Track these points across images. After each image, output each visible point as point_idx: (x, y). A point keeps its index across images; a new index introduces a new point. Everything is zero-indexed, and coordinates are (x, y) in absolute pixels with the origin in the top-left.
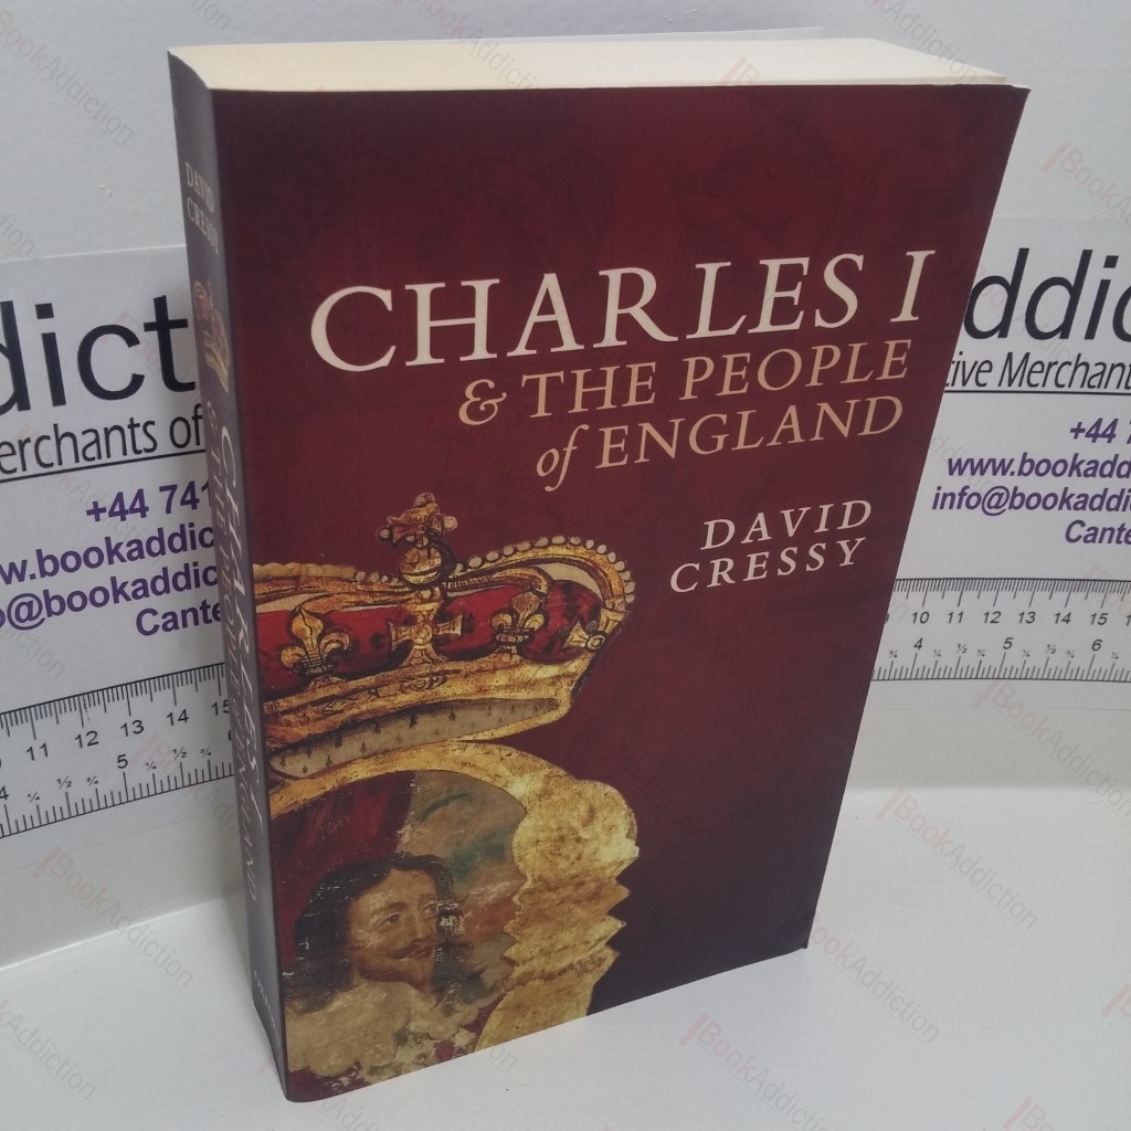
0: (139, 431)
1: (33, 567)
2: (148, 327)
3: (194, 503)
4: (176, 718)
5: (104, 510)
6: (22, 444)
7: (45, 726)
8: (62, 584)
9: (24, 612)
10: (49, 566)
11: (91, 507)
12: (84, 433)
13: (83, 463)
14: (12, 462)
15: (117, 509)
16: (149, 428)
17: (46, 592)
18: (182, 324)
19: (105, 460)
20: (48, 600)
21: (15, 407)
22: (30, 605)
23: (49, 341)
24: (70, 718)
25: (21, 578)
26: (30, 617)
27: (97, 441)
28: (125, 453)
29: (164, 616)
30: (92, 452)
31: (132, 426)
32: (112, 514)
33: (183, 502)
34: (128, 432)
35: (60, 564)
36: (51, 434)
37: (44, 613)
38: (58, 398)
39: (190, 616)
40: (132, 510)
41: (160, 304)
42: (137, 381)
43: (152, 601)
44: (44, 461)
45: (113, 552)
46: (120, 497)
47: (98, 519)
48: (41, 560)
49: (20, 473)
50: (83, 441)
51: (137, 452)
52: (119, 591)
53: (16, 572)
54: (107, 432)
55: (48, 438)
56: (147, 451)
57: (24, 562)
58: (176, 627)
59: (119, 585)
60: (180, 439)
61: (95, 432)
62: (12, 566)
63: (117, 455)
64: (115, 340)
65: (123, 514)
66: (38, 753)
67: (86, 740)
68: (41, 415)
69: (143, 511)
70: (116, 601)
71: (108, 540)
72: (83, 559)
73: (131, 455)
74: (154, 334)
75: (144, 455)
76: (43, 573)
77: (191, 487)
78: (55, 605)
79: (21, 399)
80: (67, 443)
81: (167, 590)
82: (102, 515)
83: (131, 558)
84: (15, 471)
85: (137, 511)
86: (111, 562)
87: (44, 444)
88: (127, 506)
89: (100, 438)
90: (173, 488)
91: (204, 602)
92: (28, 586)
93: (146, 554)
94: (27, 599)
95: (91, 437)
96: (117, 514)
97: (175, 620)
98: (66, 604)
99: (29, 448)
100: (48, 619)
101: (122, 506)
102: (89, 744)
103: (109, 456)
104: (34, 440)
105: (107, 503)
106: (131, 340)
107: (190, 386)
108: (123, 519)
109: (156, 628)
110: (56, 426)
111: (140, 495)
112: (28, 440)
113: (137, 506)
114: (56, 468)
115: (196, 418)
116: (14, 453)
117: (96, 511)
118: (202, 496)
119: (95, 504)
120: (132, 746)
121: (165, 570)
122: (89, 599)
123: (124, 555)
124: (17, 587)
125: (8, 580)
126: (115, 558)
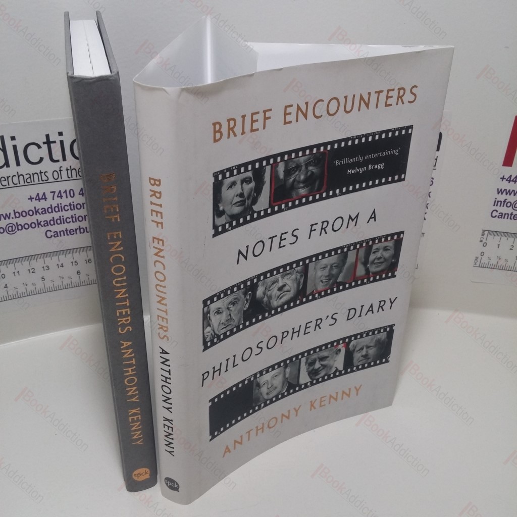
0: (43, 174)
1: (12, 215)
2: (44, 143)
3: (61, 197)
4: (60, 265)
5: (33, 198)
6: (8, 178)
7: (18, 265)
8: (21, 221)
9: (10, 229)
10: (17, 215)
11: (29, 197)
13: (26, 184)
14: (5, 183)
15: (37, 198)
16: (46, 174)
17: (17, 223)
18: (54, 142)
19: (33, 183)
20: (18, 226)
21: (5, 166)
22: (12, 227)
23: (15, 147)
24: (26, 263)
25: (9, 218)
26: (12, 231)
27: (30, 177)
28: (39, 181)
29: (54, 232)
31: (41, 173)
32: (36, 200)
33: (58, 197)
34: (39, 174)
35: (21, 214)
36: (17, 175)
37: (16, 230)
38: (18, 164)
39: (62, 233)
40: (42, 199)
41: (47, 136)
42: (41, 159)
43: (50, 228)
44: (15, 183)
45: (37, 212)
46: (38, 195)
47: (31, 201)
48: (15, 213)
49: (7, 186)
50: (26, 177)
51: (42, 181)
52: (39, 224)
53: (7, 216)
54: (33, 174)
55: (15, 176)
56: (46, 180)
57: (10, 214)
58: (58, 236)
59: (39, 222)
60: (56, 177)
61: (29, 174)
62: (6, 214)
63: (36, 181)
64: (35, 147)
65: (39, 200)
66: (17, 274)
67: (31, 271)
68: (13, 169)
69: (45, 199)
71: (35, 208)
72: (27, 213)
73: (41, 182)
74: (46, 145)
75: (45, 182)
76: (16, 217)
77: (60, 192)
78: (20, 227)
79: (7, 164)
80: (21, 177)
81: (54, 224)
82: (33, 200)
84: (6, 185)
85: (43, 199)
86: (36, 215)
87: (14, 177)
88: (40, 198)
89: (32, 176)
90: (54, 192)
91: (66, 229)
92: (11, 221)
93: (47, 212)
94: (12, 225)
95: (28, 176)
96: (37, 200)
97: (57, 234)
98: (23, 227)
99: (10, 179)
100: (18, 232)
101: (39, 197)
103: (34, 182)
104: (11, 177)
105: (34, 196)
106: (39, 147)
107: (58, 161)
108: (39, 201)
109: (52, 236)
110: (18, 172)
111: (44, 194)
112: (10, 176)
113: (44, 197)
114: (18, 185)
115: (60, 171)
116: (5, 180)
117: (31, 199)
118: (64, 195)
119: (31, 196)
120: (46, 274)
121: (53, 218)
122: (30, 226)
123: (40, 213)
124: (8, 221)
125: (5, 219)
126: (38, 213)
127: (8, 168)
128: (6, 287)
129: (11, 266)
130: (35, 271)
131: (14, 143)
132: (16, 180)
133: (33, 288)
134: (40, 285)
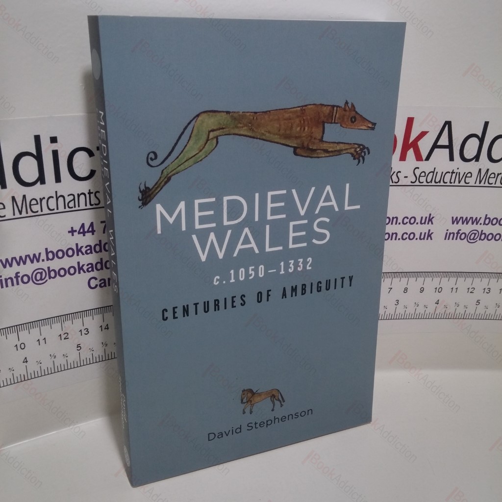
1: (43, 256)
2: (99, 149)
4: (104, 327)
5: (76, 231)
6: (41, 200)
7: (45, 329)
8: (56, 264)
9: (38, 277)
10: (50, 256)
12: (69, 195)
13: (67, 209)
14: (36, 208)
15: (82, 231)
16: (97, 194)
17: (49, 268)
19: (77, 208)
20: (50, 272)
21: (39, 183)
22: (41, 273)
23: (55, 153)
24: (57, 327)
25: (38, 261)
26: (41, 279)
27: (74, 199)
28: (86, 206)
29: (100, 281)
30: (71, 204)
31: (90, 193)
32: (79, 233)
34: (88, 196)
35: (55, 255)
37: (47, 278)
38: (58, 179)
40: (88, 231)
42: (93, 173)
43: (95, 273)
44: (51, 208)
47: (73, 235)
48: (47, 253)
49: (40, 213)
50: (68, 199)
51: (91, 205)
52: (81, 268)
53: (36, 258)
54: (79, 196)
55: (53, 197)
57: (40, 254)
58: (105, 286)
59: (81, 266)
61: (74, 195)
62: (34, 255)
63: (82, 206)
64: (83, 154)
65: (84, 233)
66: (42, 342)
67: (63, 336)
68: (50, 187)
69: (93, 232)
70: (79, 273)
71: (77, 245)
72: (65, 253)
73: (89, 206)
75: (94, 206)
76: (48, 259)
78: (52, 274)
79: (41, 179)
80: (61, 199)
81: (102, 268)
82: (75, 233)
83: (87, 253)
84: (37, 212)
86: (78, 255)
87: (50, 200)
88: (86, 230)
89: (76, 198)
92: (41, 265)
93: (93, 252)
94: (40, 271)
95: (72, 197)
96: (81, 233)
97: (105, 282)
98: (57, 273)
99: (44, 202)
100: (49, 280)
101: (84, 229)
102: (65, 339)
103: (79, 206)
105: (77, 228)
108: (84, 235)
109: (96, 286)
110: (56, 192)
112: (44, 198)
113: (90, 230)
114: (56, 211)
116: (37, 204)
117: (72, 231)
119: (72, 228)
120: (84, 340)
121: (101, 259)
122: (67, 272)
123: (84, 252)
124: (36, 265)
125: (32, 262)
126: (80, 253)
127: (43, 185)
128: (25, 361)
129: (35, 331)
130: (69, 336)
131: (54, 146)
132: (52, 203)
133: (63, 362)
134: (73, 357)
